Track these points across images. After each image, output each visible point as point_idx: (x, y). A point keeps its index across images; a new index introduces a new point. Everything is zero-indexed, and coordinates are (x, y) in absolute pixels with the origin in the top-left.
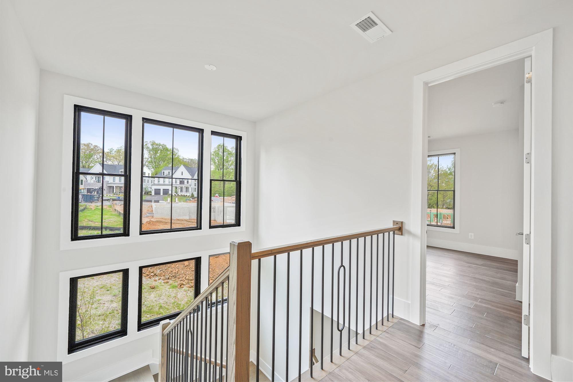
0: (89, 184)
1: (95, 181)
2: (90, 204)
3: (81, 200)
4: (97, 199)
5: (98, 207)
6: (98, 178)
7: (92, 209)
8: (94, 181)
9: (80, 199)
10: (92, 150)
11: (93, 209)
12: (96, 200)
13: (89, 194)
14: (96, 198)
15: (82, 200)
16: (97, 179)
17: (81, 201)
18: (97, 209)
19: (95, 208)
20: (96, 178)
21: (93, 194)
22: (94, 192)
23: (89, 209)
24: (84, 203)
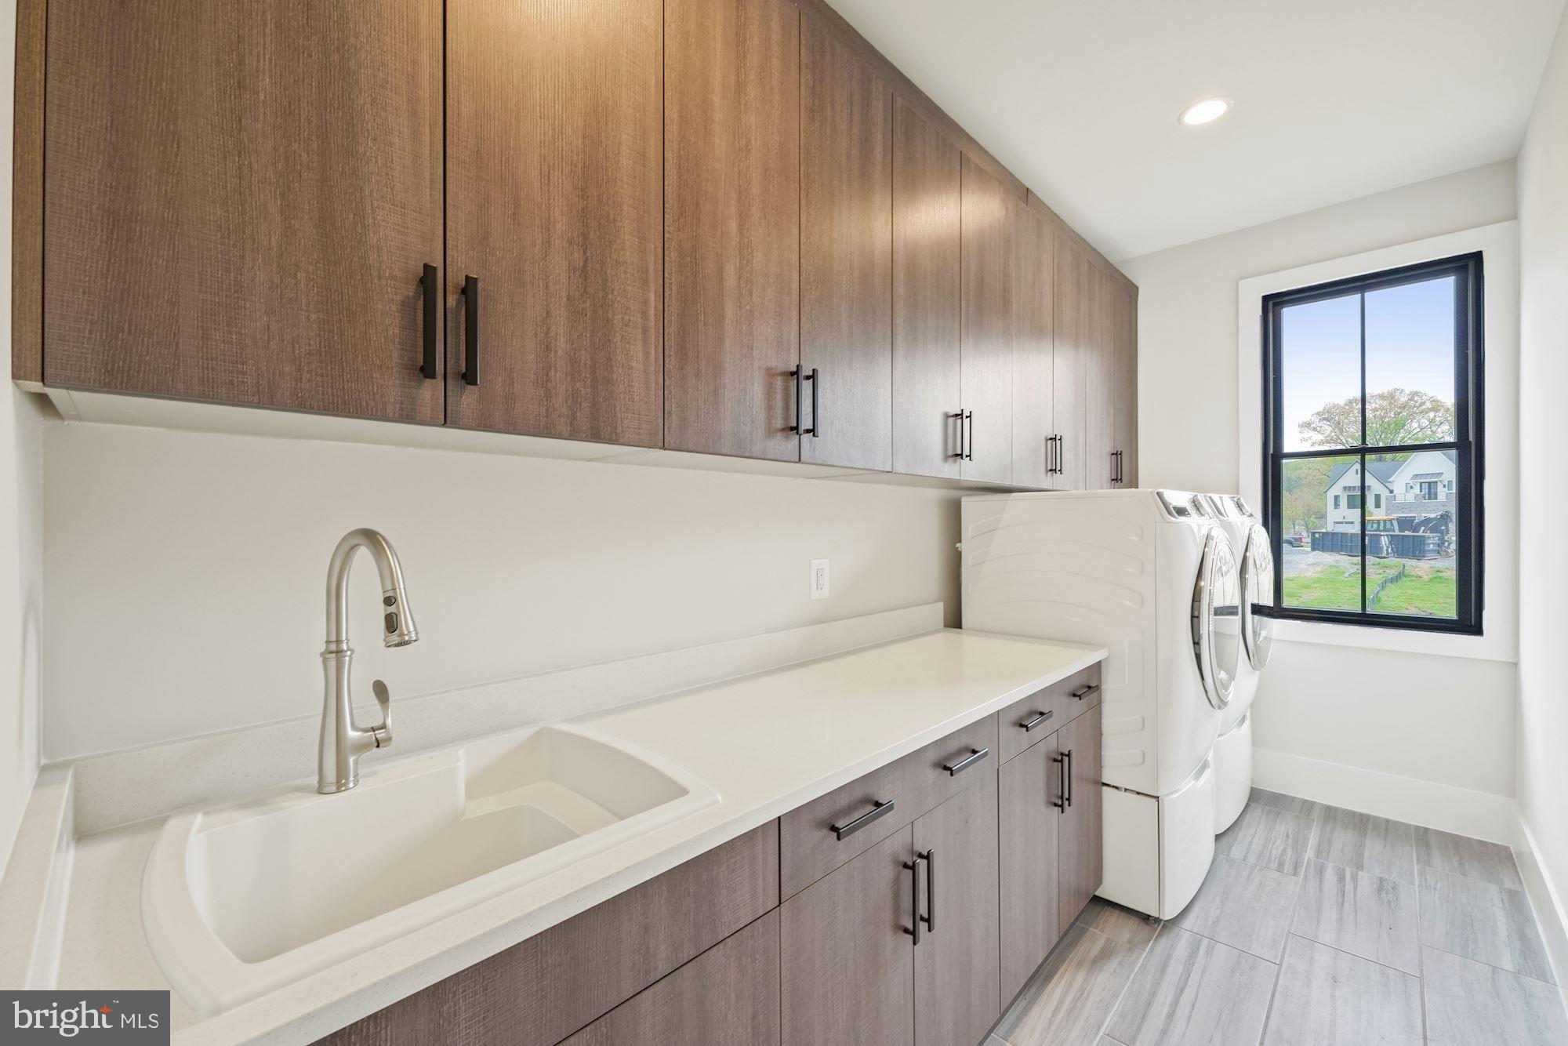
0: (1402, 506)
1: (1418, 495)
2: (1414, 562)
3: (1387, 550)
4: (1436, 548)
5: (1441, 574)
6: (1427, 487)
7: (1420, 577)
8: (1416, 496)
9: (1385, 548)
10: (1404, 407)
11: (1426, 578)
12: (1433, 551)
13: (1407, 533)
14: (1431, 546)
15: (1390, 550)
16: (1426, 491)
17: (1388, 553)
18: (1440, 578)
19: (1431, 576)
20: (1423, 487)
21: (1420, 533)
22: (1423, 528)
23: (1413, 576)
24: (1398, 559)
